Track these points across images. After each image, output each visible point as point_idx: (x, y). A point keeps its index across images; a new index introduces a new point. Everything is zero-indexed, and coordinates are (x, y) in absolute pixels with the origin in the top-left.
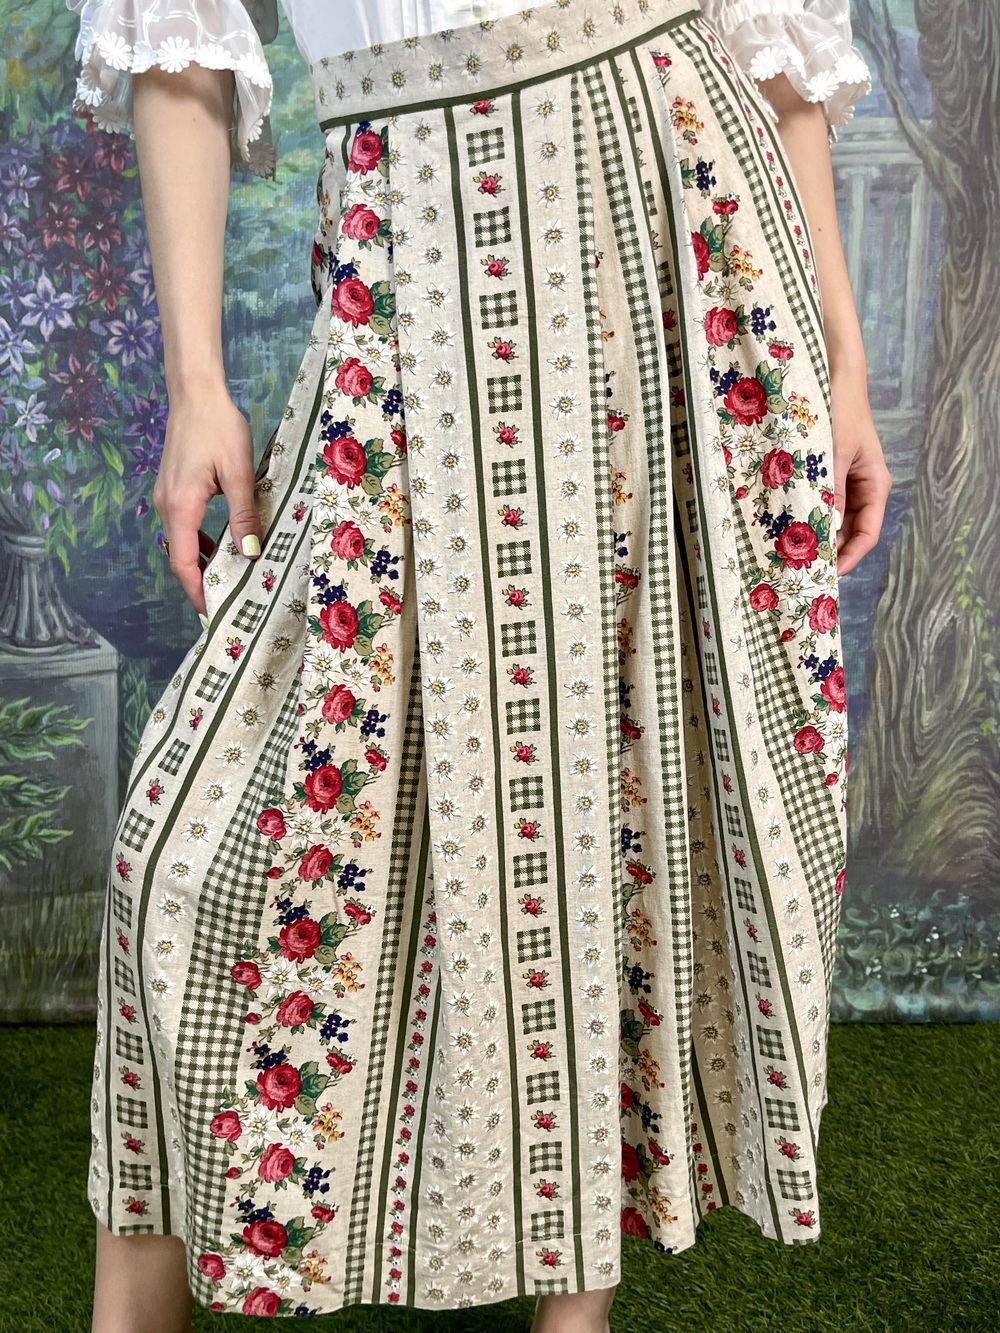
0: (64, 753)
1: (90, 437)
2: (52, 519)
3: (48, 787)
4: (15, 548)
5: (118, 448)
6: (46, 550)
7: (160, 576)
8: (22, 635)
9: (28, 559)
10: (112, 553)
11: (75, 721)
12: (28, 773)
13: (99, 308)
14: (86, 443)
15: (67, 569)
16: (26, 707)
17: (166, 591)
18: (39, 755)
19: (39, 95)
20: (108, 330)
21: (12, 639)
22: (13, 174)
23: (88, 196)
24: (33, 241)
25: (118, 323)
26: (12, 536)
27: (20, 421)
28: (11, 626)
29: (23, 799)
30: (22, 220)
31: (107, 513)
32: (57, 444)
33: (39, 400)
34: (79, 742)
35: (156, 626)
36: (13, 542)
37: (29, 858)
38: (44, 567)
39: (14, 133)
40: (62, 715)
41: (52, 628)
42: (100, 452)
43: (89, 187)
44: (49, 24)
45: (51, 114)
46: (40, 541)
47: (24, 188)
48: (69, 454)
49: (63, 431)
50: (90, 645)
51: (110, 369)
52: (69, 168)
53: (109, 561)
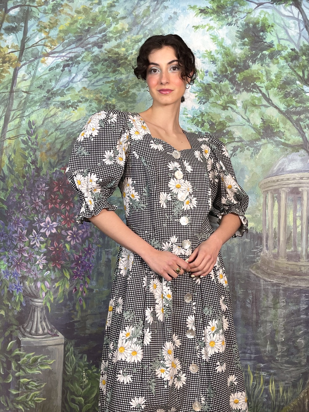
0: (44, 371)
1: (59, 267)
2: (46, 294)
3: (39, 383)
4: (33, 303)
5: (68, 271)
6: (43, 304)
7: (80, 312)
8: (33, 332)
9: (37, 307)
10: (64, 305)
11: (49, 361)
12: (32, 378)
13: (65, 227)
14: (58, 269)
15: (50, 310)
16: (33, 356)
17: (81, 317)
18: (36, 372)
19: (50, 163)
20: (67, 233)
21: (30, 333)
22: (41, 186)
23: (63, 193)
24: (45, 206)
25: (71, 231)
26: (32, 299)
27: (38, 262)
28: (30, 328)
29: (30, 387)
30: (42, 200)
31: (64, 292)
32: (49, 269)
33: (44, 256)
34: (50, 368)
35: (77, 329)
36: (33, 301)
37: (30, 408)
38: (42, 309)
39: (42, 174)
40: (45, 359)
41: (43, 329)
42: (62, 272)
43: (64, 190)
44: (54, 142)
45: (53, 168)
46: (42, 301)
47: (44, 190)
48: (53, 272)
49: (51, 265)
50: (56, 335)
51: (67, 246)
52: (58, 184)
53: (63, 308)
